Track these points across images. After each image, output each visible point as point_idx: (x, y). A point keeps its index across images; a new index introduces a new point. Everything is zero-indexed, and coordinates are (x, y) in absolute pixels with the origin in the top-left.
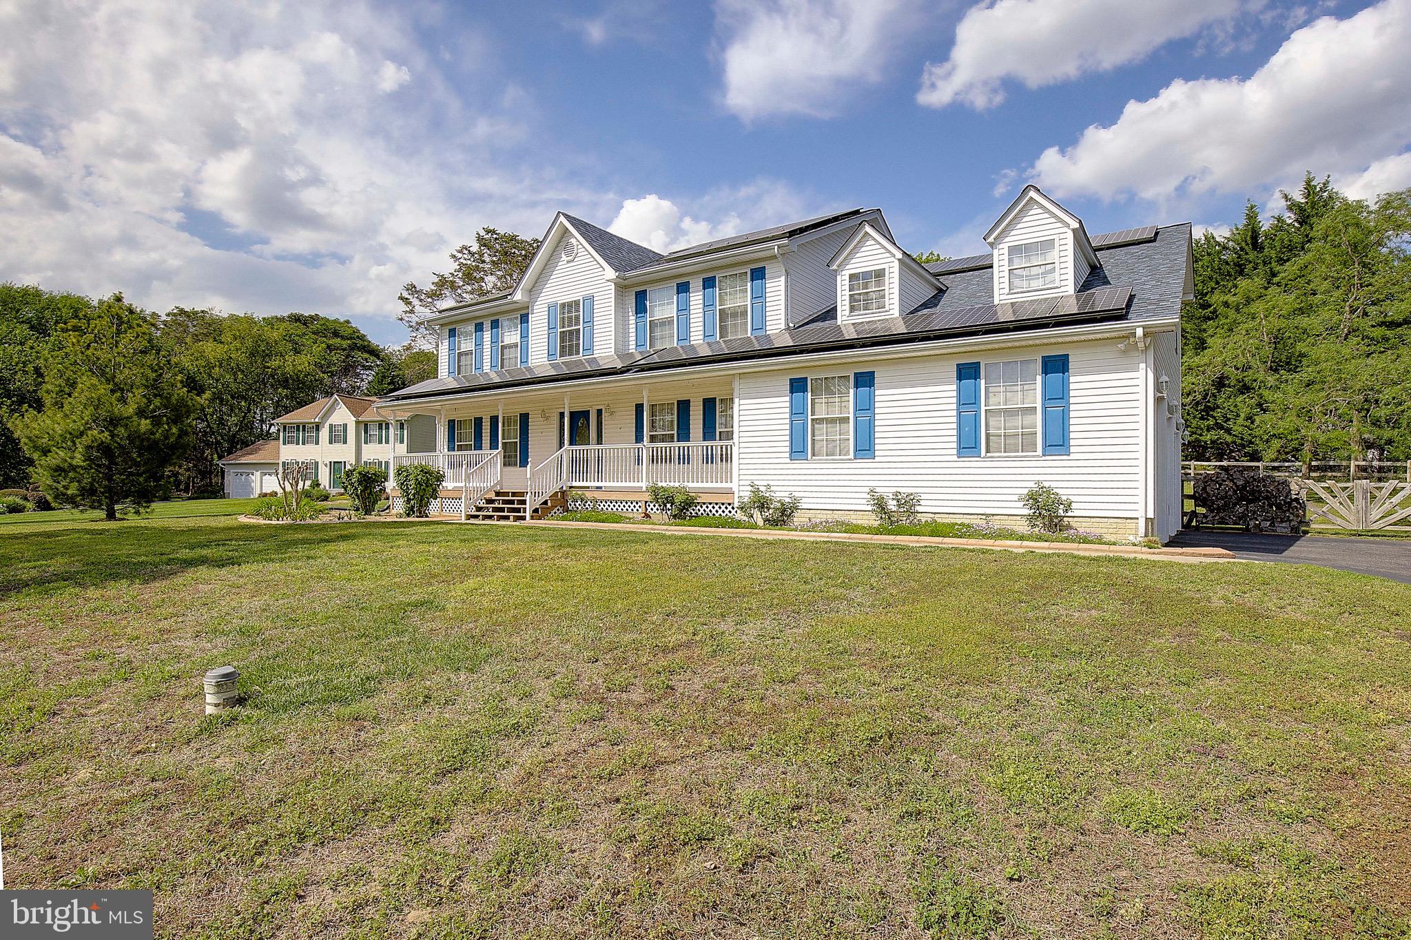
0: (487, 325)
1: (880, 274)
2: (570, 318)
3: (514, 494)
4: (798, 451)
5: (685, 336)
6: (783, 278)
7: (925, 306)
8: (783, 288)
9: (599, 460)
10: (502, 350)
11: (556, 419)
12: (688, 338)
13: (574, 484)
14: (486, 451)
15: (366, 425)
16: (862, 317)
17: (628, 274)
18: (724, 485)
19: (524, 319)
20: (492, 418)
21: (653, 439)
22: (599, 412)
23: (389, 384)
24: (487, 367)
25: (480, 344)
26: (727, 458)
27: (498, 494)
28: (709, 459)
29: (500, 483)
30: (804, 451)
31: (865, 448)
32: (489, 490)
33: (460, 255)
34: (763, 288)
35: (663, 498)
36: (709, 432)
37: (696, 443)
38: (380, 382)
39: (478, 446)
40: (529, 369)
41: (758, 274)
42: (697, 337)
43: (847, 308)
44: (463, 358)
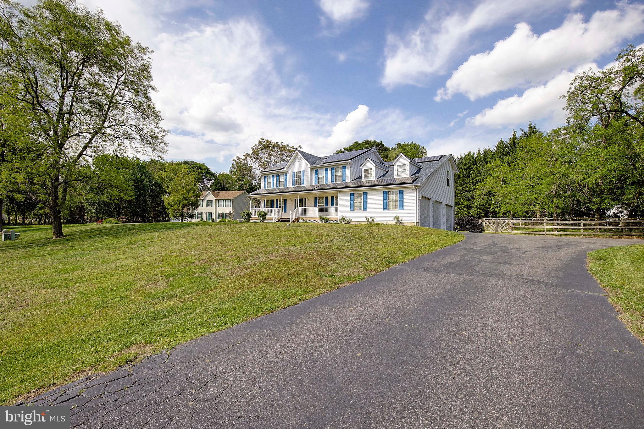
0: (275, 176)
1: (371, 169)
2: (298, 176)
3: (285, 218)
4: (352, 209)
5: (327, 181)
6: (350, 169)
7: (382, 176)
8: (350, 171)
9: (305, 211)
10: (279, 183)
11: (294, 200)
12: (327, 182)
13: (300, 216)
14: (275, 208)
15: (219, 201)
16: (367, 179)
17: (313, 166)
18: (336, 216)
19: (286, 175)
20: (276, 200)
21: (319, 206)
22: (305, 199)
23: (219, 186)
24: (275, 187)
25: (273, 181)
26: (336, 210)
27: (281, 218)
28: (332, 211)
29: (281, 216)
30: (353, 209)
31: (365, 208)
32: (279, 218)
33: (254, 148)
34: (345, 170)
35: (322, 219)
36: (332, 204)
37: (329, 207)
38: (216, 186)
39: (273, 207)
40: (287, 188)
41: (344, 168)
42: (330, 182)
43: (364, 177)
44: (268, 184)
